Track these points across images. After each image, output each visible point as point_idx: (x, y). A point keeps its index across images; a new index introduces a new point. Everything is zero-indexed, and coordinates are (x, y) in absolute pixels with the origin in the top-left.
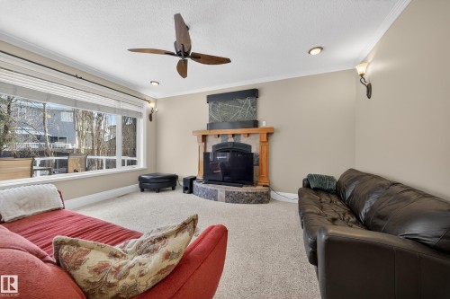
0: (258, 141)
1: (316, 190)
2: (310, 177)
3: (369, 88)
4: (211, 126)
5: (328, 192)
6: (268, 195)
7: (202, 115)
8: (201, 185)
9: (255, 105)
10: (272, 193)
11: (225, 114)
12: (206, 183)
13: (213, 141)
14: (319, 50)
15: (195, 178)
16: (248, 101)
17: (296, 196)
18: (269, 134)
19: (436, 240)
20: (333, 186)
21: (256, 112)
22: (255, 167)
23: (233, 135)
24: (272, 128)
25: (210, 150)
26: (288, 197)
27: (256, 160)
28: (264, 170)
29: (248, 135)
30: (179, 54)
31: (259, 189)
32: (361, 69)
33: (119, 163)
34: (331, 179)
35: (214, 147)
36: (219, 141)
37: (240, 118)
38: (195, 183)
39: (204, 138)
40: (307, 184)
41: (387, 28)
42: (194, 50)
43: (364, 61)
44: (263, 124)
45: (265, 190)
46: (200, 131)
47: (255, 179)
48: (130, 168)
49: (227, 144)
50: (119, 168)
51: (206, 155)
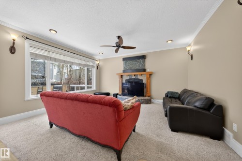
0: (146, 78)
1: (170, 97)
2: (168, 92)
3: (192, 56)
4: (124, 71)
5: (175, 98)
6: (150, 100)
7: (120, 66)
8: (121, 97)
9: (144, 62)
10: (152, 100)
11: (131, 66)
12: (123, 96)
13: (125, 78)
14: (171, 41)
15: (118, 94)
16: (141, 60)
17: (162, 101)
18: (150, 75)
19: (202, 106)
20: (177, 96)
21: (144, 65)
22: (145, 89)
23: (135, 75)
24: (152, 72)
25: (124, 82)
26: (159, 102)
27: (145, 86)
28: (149, 90)
29: (141, 75)
30: (117, 46)
31: (146, 98)
32: (188, 49)
33: (86, 88)
34: (177, 93)
35: (126, 80)
36: (128, 78)
37: (137, 68)
38: (118, 96)
39: (122, 76)
40: (167, 95)
41: (197, 33)
42: (124, 45)
43: (189, 45)
44: (148, 70)
45: (149, 98)
46: (120, 74)
47: (145, 94)
48: (90, 90)
49: (132, 79)
50: (86, 90)
51: (123, 84)
